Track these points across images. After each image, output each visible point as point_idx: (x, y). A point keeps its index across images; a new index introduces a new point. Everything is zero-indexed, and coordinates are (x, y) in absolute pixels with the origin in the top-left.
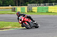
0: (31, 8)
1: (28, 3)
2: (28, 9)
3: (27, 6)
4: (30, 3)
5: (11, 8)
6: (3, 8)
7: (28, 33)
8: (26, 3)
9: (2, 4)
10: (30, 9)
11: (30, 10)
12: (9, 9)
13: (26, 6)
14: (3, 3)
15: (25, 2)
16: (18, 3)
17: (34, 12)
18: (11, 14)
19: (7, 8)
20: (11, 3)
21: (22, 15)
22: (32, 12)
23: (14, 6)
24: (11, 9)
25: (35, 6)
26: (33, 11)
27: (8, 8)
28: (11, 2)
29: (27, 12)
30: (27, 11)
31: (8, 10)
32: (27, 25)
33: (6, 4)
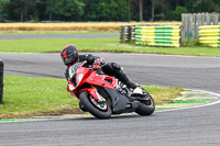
0: (196, 29)
1: (185, 9)
2: (183, 34)
3: (180, 20)
4: (191, 10)
5: (116, 29)
6: (85, 29)
7: (184, 127)
8: (174, 9)
9: (82, 13)
10: (191, 35)
11: (192, 39)
12: (108, 33)
13: (175, 23)
14: (87, 9)
15: (173, 6)
16: (144, 9)
17: (207, 46)
18: (116, 52)
19: (101, 29)
20: (116, 9)
21: (82, 59)
22: (198, 44)
23: (127, 21)
24: (118, 33)
25: (212, 21)
26: (203, 40)
27: (106, 29)
28: (116, 5)
29: (178, 45)
30: (180, 42)
31: (107, 36)
32: (97, 100)
33: (97, 13)
